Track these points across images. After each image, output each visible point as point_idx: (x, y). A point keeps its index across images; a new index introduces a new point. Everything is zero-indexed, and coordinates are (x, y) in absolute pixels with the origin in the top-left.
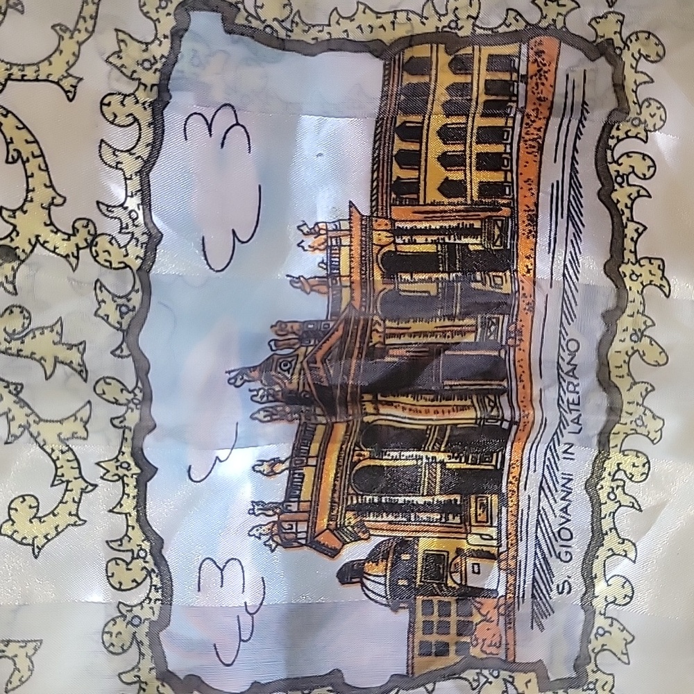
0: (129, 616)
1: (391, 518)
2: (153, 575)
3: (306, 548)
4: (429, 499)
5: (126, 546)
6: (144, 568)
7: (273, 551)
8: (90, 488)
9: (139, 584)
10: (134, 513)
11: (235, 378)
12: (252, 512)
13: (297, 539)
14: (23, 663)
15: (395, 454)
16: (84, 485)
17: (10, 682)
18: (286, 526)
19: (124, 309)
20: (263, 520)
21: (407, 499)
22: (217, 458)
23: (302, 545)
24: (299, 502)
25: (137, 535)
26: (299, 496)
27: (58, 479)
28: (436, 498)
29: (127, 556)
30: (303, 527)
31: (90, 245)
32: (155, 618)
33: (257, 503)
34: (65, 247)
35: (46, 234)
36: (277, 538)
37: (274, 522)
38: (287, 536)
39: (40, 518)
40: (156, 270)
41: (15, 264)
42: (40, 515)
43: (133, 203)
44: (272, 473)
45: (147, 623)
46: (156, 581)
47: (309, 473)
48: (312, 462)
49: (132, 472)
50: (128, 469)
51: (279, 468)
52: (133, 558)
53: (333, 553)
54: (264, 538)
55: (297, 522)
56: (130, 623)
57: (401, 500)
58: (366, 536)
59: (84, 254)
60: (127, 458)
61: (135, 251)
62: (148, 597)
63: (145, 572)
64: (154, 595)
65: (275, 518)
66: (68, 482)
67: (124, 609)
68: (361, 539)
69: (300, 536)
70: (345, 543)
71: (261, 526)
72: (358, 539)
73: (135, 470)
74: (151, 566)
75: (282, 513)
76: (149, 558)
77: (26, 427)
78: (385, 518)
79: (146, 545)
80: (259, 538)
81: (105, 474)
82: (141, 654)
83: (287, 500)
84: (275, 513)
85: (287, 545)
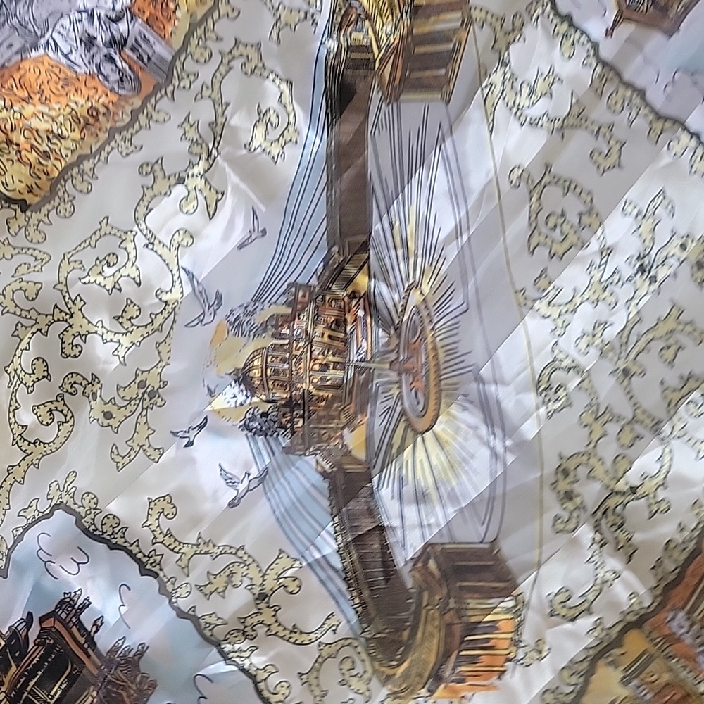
0: (93, 511)
1: (35, 662)
2: (101, 533)
3: (53, 609)
4: (28, 689)
5: (120, 534)
6: (106, 532)
7: (65, 593)
8: (154, 541)
9: (102, 525)
10: (130, 548)
11: (143, 648)
12: (87, 599)
13: (60, 608)
14: (118, 459)
15: (64, 686)
16: (158, 540)
17: (116, 448)
18: (70, 609)
19: (208, 625)
20: (80, 601)
21: (38, 677)
22: (124, 605)
23: (56, 609)
24: (74, 623)
25: (121, 542)
26: (76, 626)
27: (169, 534)
28: (26, 693)
29: (116, 530)
30: (63, 616)
31: (244, 632)
32: (83, 521)
33: (89, 605)
34: (249, 621)
35: (259, 618)
36: (68, 600)
37: (75, 605)
38: (65, 605)
39: (161, 513)
40: (215, 650)
41: (256, 596)
42: (162, 514)
43: (246, 664)
44: (95, 624)
45: (84, 516)
46: (97, 533)
47: (82, 640)
48: (86, 646)
49: (149, 565)
50: (151, 564)
51: (94, 629)
52: (113, 532)
53: (42, 620)
54: (73, 594)
55: (68, 615)
56: (90, 510)
57: (40, 673)
58: (37, 642)
59: (242, 627)
60: (156, 569)
61: (228, 647)
62: (94, 524)
63: (104, 531)
64: (93, 527)
65: (76, 607)
66: (165, 537)
67: (98, 511)
68: (37, 638)
69: (61, 611)
70: (42, 629)
71: (79, 597)
72: (38, 638)
73: (148, 567)
74: (105, 536)
75: (76, 612)
76: (108, 537)
77: (198, 545)
78: (37, 659)
79: (114, 541)
80: (75, 592)
81: (155, 553)
82: (75, 504)
83: (79, 619)
84: (78, 609)
85: (62, 602)
